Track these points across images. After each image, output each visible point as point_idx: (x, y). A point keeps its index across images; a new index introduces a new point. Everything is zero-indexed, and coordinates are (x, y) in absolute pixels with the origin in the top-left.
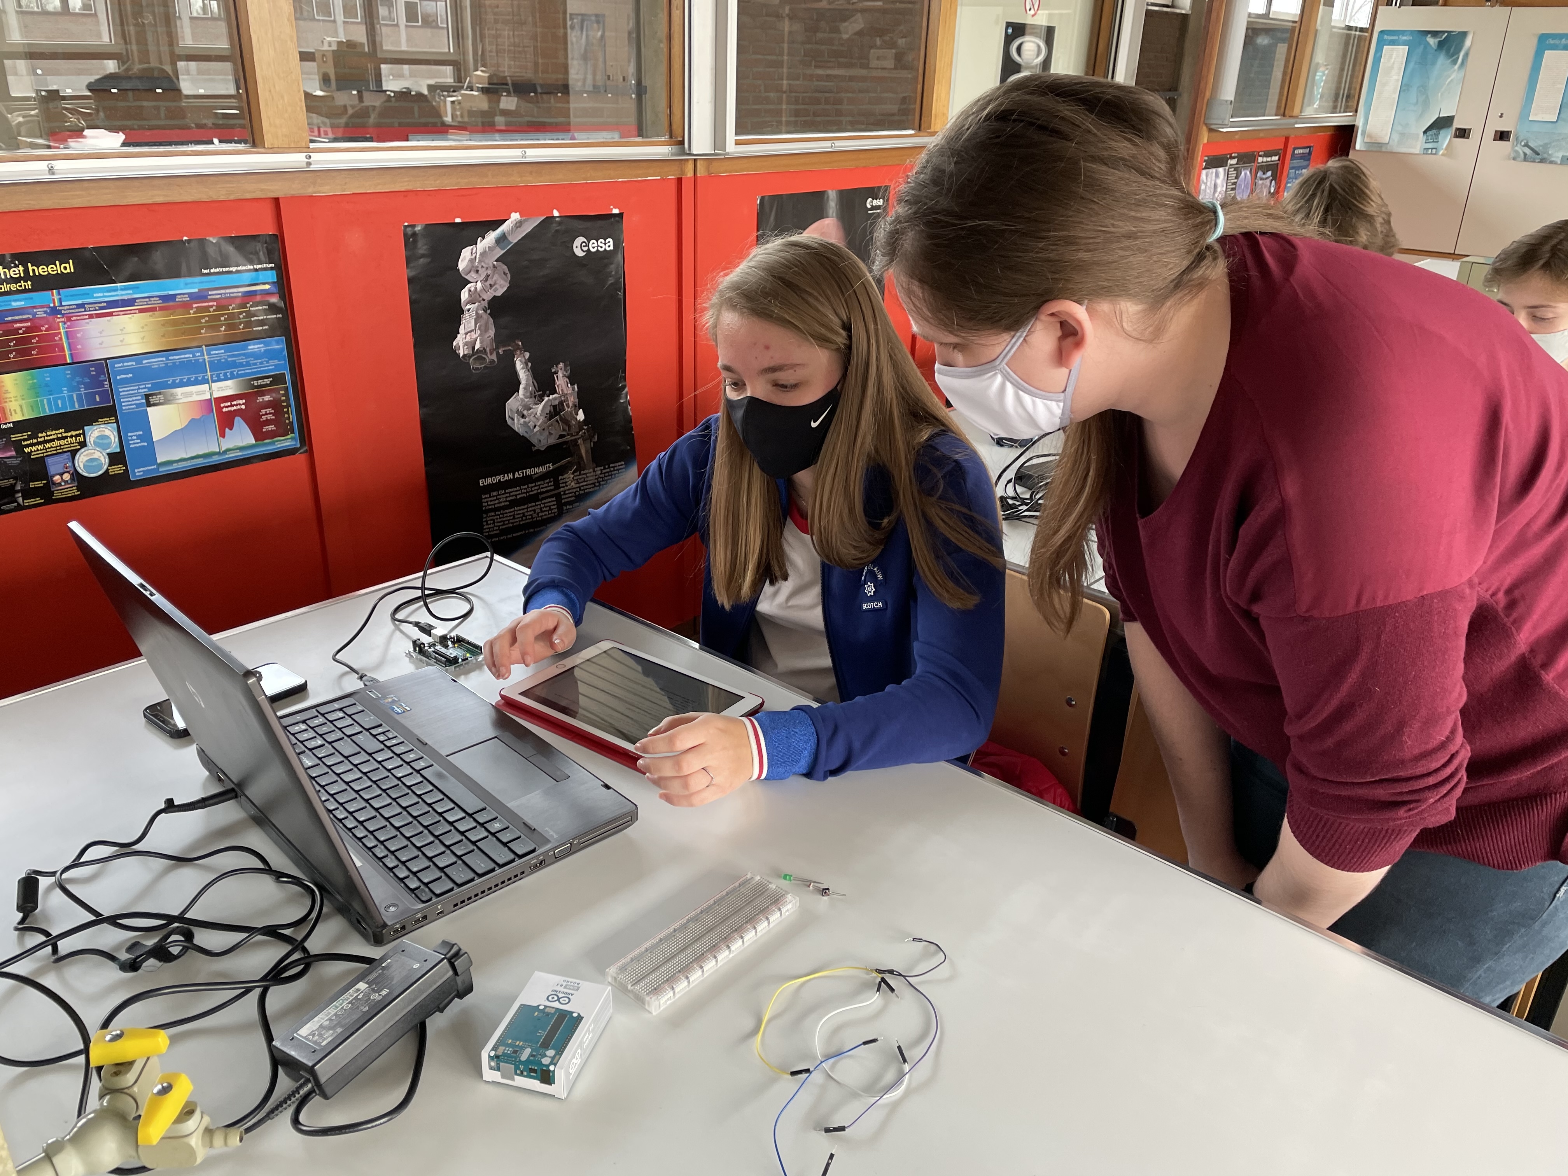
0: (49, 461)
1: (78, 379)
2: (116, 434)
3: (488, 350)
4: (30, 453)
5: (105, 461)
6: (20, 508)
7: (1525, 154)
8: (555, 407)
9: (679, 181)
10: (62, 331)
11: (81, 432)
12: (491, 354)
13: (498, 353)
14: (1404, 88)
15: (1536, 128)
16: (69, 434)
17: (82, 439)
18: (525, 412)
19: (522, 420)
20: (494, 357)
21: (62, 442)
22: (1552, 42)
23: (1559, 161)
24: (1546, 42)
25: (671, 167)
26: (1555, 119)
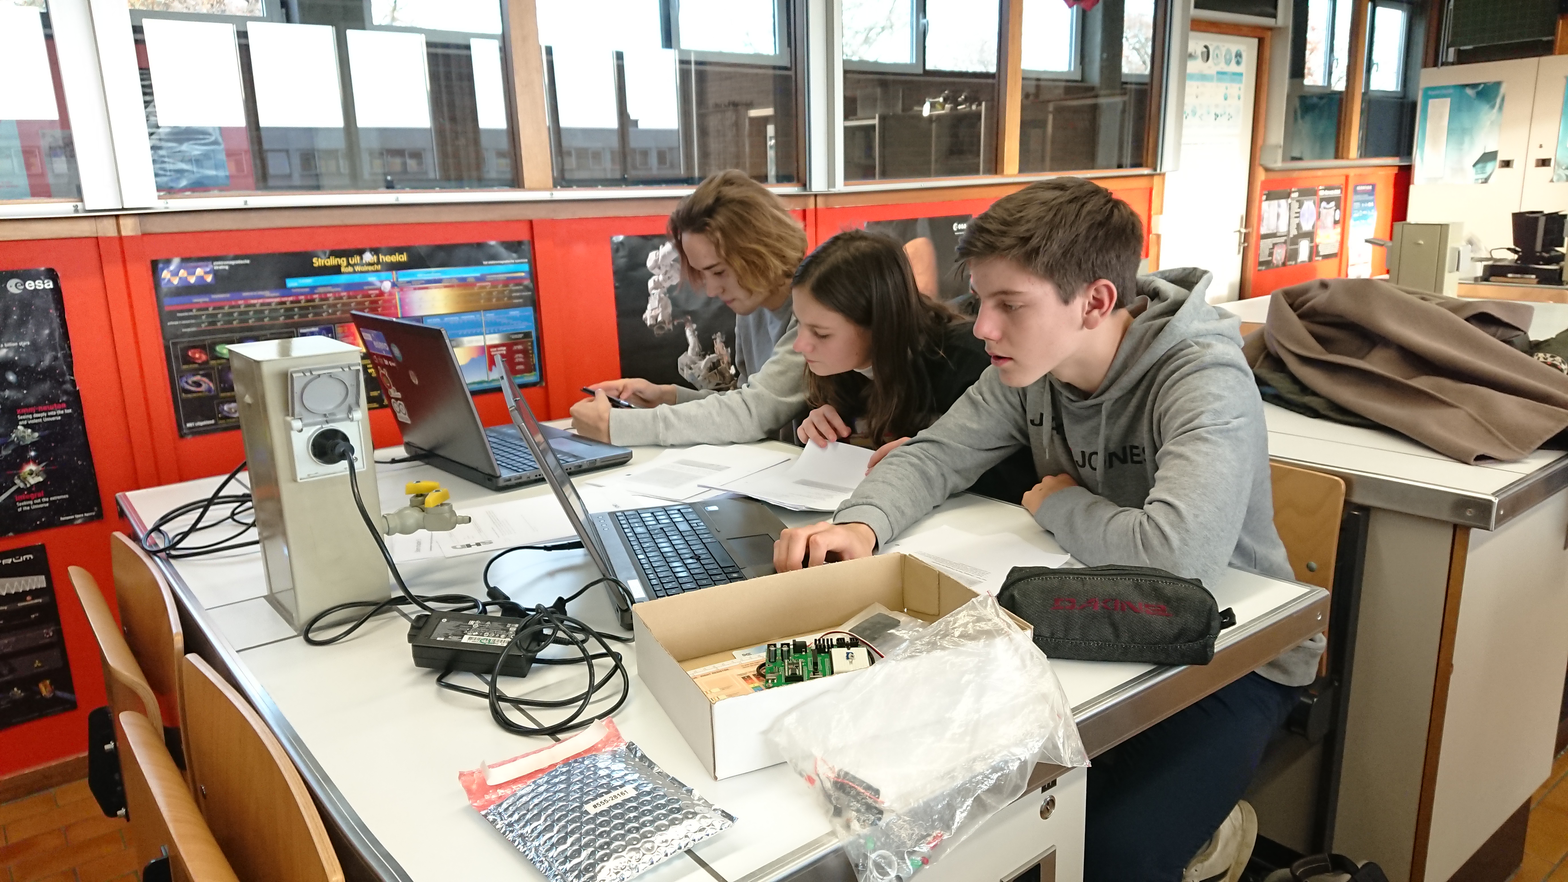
3: (667, 322)
8: (714, 363)
9: (804, 211)
10: (397, 297)
12: (669, 324)
13: (673, 324)
18: (692, 366)
19: (690, 371)
20: (671, 327)
25: (798, 201)
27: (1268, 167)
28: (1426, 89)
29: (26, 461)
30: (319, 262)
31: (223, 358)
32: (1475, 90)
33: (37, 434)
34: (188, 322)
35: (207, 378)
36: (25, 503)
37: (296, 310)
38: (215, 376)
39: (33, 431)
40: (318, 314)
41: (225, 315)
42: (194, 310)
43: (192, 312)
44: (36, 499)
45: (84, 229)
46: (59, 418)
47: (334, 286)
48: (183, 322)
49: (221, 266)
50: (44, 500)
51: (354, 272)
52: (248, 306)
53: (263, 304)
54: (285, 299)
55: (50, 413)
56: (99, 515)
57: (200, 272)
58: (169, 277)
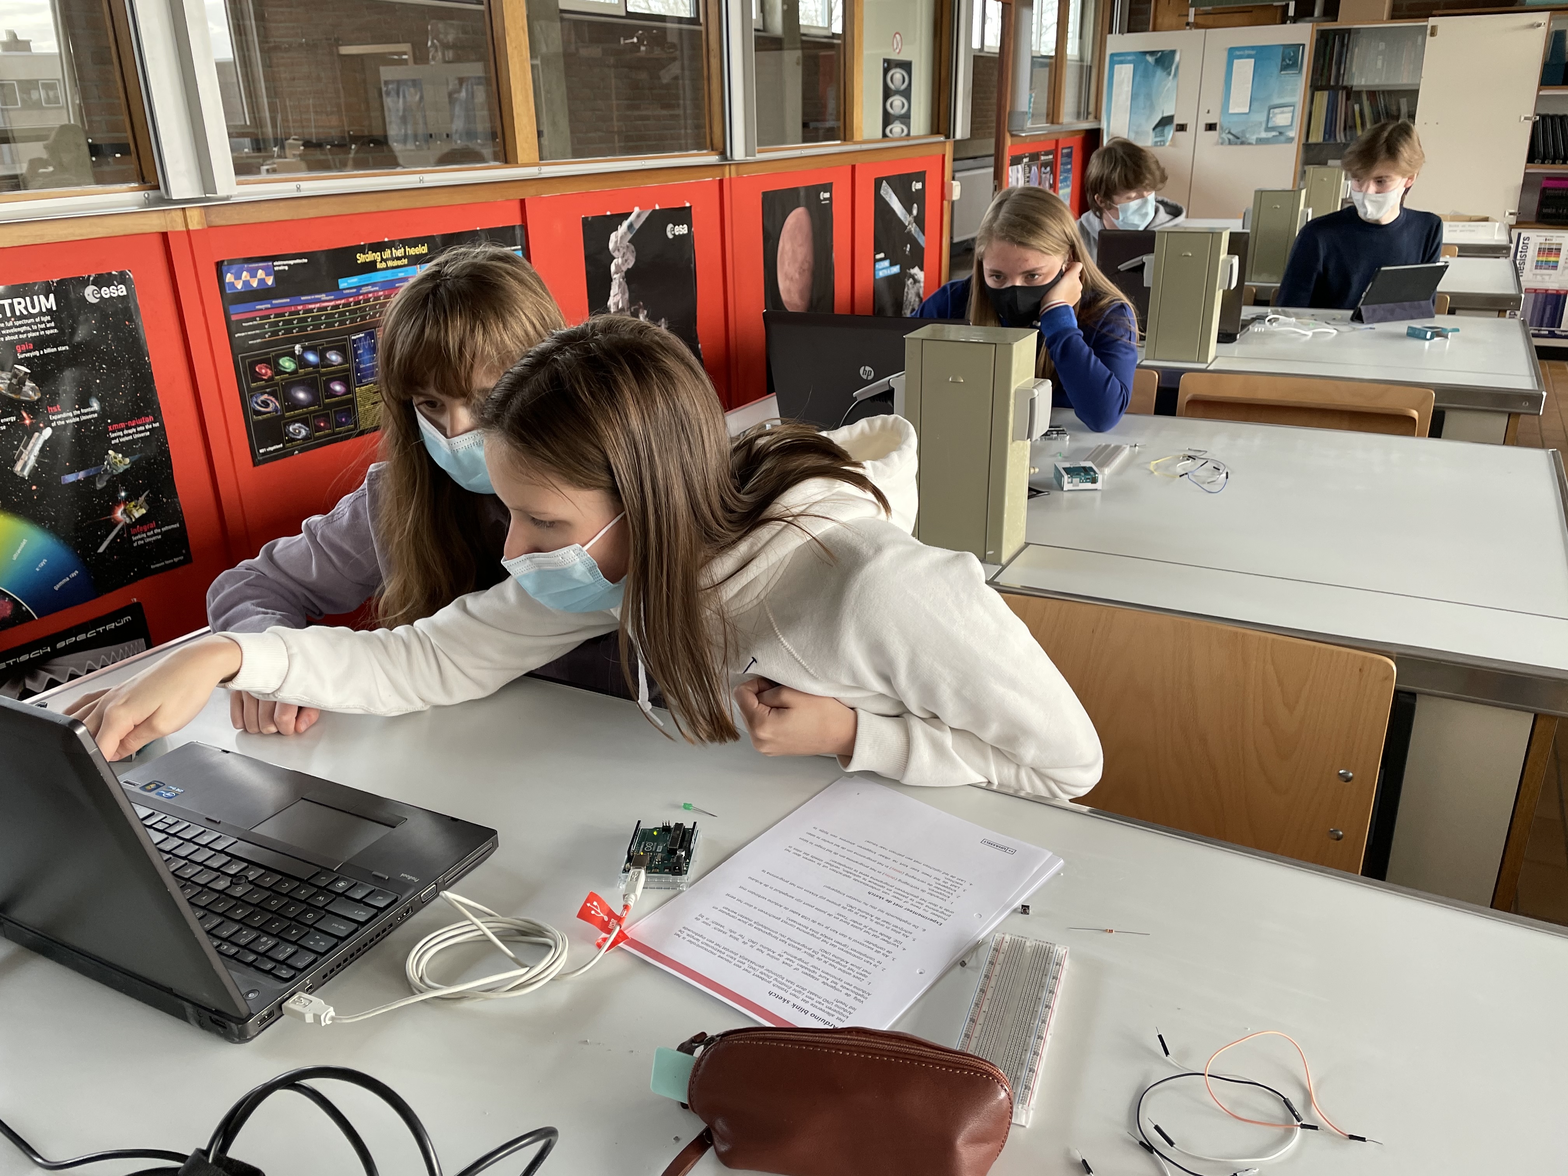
7: (1229, 140)
9: (721, 182)
14: (1134, 96)
15: (1235, 119)
22: (1238, 53)
23: (1254, 143)
24: (1234, 54)
25: (717, 171)
26: (1247, 111)
27: (1014, 133)
28: (1112, 55)
29: (117, 503)
30: (361, 258)
31: (286, 373)
32: (1154, 58)
33: (127, 460)
34: (254, 332)
35: (274, 397)
36: (139, 537)
37: (347, 314)
38: (280, 393)
39: (124, 456)
40: (363, 318)
41: (286, 322)
42: (258, 319)
43: (256, 320)
44: (149, 530)
45: (155, 223)
46: (148, 433)
47: (373, 285)
48: (249, 333)
49: (281, 266)
50: (156, 531)
51: (387, 268)
52: (306, 311)
53: (320, 309)
54: (338, 302)
55: (139, 429)
56: (188, 560)
57: (261, 274)
58: (233, 280)
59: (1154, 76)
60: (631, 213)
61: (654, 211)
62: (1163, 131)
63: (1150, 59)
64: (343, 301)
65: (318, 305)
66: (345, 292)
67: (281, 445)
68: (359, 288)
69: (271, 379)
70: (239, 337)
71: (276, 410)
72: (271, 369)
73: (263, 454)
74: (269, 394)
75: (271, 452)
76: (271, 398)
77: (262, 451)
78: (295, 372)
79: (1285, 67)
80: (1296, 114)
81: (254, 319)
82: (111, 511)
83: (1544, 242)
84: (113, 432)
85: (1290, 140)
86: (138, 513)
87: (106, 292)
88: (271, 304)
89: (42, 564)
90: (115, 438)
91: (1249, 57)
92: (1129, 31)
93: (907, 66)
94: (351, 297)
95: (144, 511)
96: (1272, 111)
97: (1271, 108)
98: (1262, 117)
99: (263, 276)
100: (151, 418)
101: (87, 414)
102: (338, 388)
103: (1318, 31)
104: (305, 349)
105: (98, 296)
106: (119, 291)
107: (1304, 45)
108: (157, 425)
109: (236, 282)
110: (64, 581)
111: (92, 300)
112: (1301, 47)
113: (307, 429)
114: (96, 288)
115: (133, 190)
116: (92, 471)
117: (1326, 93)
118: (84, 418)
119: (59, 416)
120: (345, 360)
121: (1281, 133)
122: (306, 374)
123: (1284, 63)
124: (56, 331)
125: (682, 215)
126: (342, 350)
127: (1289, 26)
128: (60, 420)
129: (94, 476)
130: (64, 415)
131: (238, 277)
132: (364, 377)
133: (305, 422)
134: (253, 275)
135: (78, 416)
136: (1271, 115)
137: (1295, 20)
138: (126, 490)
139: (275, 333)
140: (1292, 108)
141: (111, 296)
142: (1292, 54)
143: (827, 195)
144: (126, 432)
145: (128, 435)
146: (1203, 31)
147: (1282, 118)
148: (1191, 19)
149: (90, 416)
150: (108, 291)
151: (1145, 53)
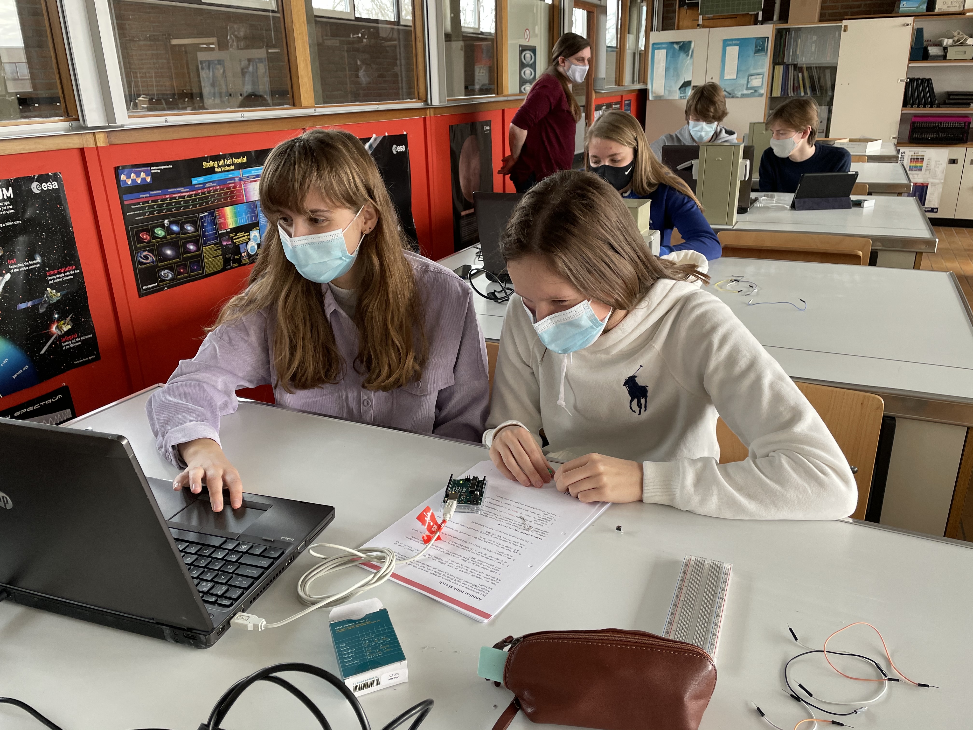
0: (241, 246)
1: (248, 210)
2: (259, 234)
4: (235, 243)
5: (256, 247)
6: (232, 268)
9: (425, 119)
10: (243, 188)
11: (248, 233)
14: (667, 69)
15: (728, 82)
16: (245, 235)
17: (249, 237)
21: (244, 238)
22: (729, 43)
23: (740, 96)
24: (727, 43)
25: (422, 112)
26: (735, 77)
27: (597, 91)
28: (653, 44)
29: (53, 321)
30: (206, 165)
31: (160, 238)
32: (679, 46)
33: (59, 294)
34: (138, 212)
35: (151, 253)
36: (67, 343)
37: (197, 200)
38: (155, 251)
39: (57, 292)
40: (207, 203)
41: (159, 206)
42: (141, 203)
43: (140, 204)
44: (73, 339)
45: (75, 142)
46: (72, 277)
47: (213, 182)
48: (136, 212)
49: (156, 170)
50: (77, 340)
51: (222, 172)
52: (171, 199)
53: (180, 197)
54: (192, 193)
55: (66, 274)
56: (98, 358)
57: (143, 175)
58: (125, 179)
59: (679, 57)
60: (370, 138)
61: (385, 137)
62: (685, 90)
63: (676, 47)
64: (194, 192)
65: (179, 195)
66: (196, 186)
67: (156, 284)
68: (204, 184)
69: (150, 242)
70: (129, 215)
71: (153, 262)
72: (149, 236)
73: (145, 290)
74: (149, 251)
75: (150, 288)
76: (150, 254)
77: (144, 288)
78: (164, 237)
79: (757, 51)
80: (764, 79)
81: (139, 204)
82: (49, 327)
83: (913, 154)
84: (50, 276)
85: (761, 95)
86: (66, 328)
87: (45, 186)
88: (150, 194)
89: (5, 362)
90: (51, 280)
91: (735, 45)
92: (663, 29)
93: (533, 50)
94: (199, 190)
95: (69, 327)
96: (750, 77)
97: (749, 76)
98: (745, 82)
99: (144, 176)
100: (74, 267)
101: (33, 264)
102: (192, 247)
103: (776, 29)
104: (171, 223)
105: (40, 188)
106: (53, 185)
107: (768, 38)
108: (78, 271)
109: (127, 180)
110: (19, 373)
111: (36, 191)
112: (767, 39)
113: (172, 273)
114: (38, 184)
115: (62, 121)
116: (37, 301)
117: (782, 67)
118: (31, 267)
119: (15, 266)
120: (196, 230)
121: (756, 91)
122: (172, 238)
123: (757, 49)
124: (13, 211)
125: (402, 140)
126: (194, 223)
127: (759, 26)
128: (16, 268)
129: (38, 304)
130: (19, 265)
131: (129, 177)
132: (208, 240)
133: (171, 269)
134: (138, 176)
135: (27, 266)
136: (749, 80)
137: (762, 23)
138: (58, 314)
139: (152, 213)
140: (762, 76)
141: (48, 189)
142: (761, 43)
143: (488, 128)
144: (58, 276)
145: (59, 278)
146: (708, 29)
147: (756, 82)
148: (700, 22)
149: (35, 266)
150: (46, 186)
151: (673, 43)
